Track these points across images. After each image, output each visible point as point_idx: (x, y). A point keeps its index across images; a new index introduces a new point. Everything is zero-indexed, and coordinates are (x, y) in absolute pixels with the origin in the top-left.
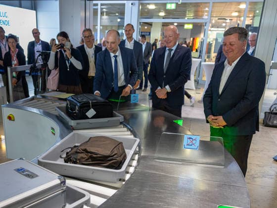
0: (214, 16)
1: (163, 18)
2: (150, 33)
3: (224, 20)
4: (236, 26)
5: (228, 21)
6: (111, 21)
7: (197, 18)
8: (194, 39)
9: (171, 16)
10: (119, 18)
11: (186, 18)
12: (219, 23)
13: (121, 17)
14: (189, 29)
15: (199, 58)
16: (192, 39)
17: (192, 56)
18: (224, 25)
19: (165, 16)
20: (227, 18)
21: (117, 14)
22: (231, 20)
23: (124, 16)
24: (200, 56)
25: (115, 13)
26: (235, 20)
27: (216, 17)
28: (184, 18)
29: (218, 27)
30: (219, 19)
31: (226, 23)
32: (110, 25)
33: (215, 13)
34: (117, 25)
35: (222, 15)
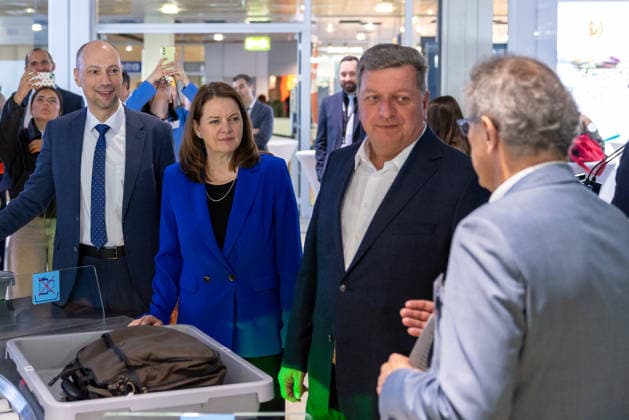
0: (330, 12)
1: (177, 22)
3: (357, 25)
4: (395, 41)
5: (370, 27)
6: (10, 32)
7: (279, 21)
8: (279, 80)
9: (201, 15)
10: (37, 22)
11: (248, 21)
12: (345, 32)
13: (41, 17)
14: (262, 52)
15: (293, 137)
16: (273, 80)
17: (275, 131)
18: (361, 37)
19: (179, 13)
20: (364, 20)
21: (30, 11)
22: (379, 24)
23: (46, 14)
24: (295, 131)
25: (25, 8)
26: (388, 23)
27: (333, 16)
28: (242, 21)
29: (345, 45)
30: (342, 22)
31: (366, 32)
32: (9, 43)
33: (330, 6)
34: (32, 42)
35: (349, 10)
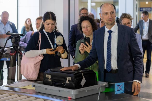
2: (151, 8)
